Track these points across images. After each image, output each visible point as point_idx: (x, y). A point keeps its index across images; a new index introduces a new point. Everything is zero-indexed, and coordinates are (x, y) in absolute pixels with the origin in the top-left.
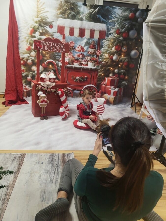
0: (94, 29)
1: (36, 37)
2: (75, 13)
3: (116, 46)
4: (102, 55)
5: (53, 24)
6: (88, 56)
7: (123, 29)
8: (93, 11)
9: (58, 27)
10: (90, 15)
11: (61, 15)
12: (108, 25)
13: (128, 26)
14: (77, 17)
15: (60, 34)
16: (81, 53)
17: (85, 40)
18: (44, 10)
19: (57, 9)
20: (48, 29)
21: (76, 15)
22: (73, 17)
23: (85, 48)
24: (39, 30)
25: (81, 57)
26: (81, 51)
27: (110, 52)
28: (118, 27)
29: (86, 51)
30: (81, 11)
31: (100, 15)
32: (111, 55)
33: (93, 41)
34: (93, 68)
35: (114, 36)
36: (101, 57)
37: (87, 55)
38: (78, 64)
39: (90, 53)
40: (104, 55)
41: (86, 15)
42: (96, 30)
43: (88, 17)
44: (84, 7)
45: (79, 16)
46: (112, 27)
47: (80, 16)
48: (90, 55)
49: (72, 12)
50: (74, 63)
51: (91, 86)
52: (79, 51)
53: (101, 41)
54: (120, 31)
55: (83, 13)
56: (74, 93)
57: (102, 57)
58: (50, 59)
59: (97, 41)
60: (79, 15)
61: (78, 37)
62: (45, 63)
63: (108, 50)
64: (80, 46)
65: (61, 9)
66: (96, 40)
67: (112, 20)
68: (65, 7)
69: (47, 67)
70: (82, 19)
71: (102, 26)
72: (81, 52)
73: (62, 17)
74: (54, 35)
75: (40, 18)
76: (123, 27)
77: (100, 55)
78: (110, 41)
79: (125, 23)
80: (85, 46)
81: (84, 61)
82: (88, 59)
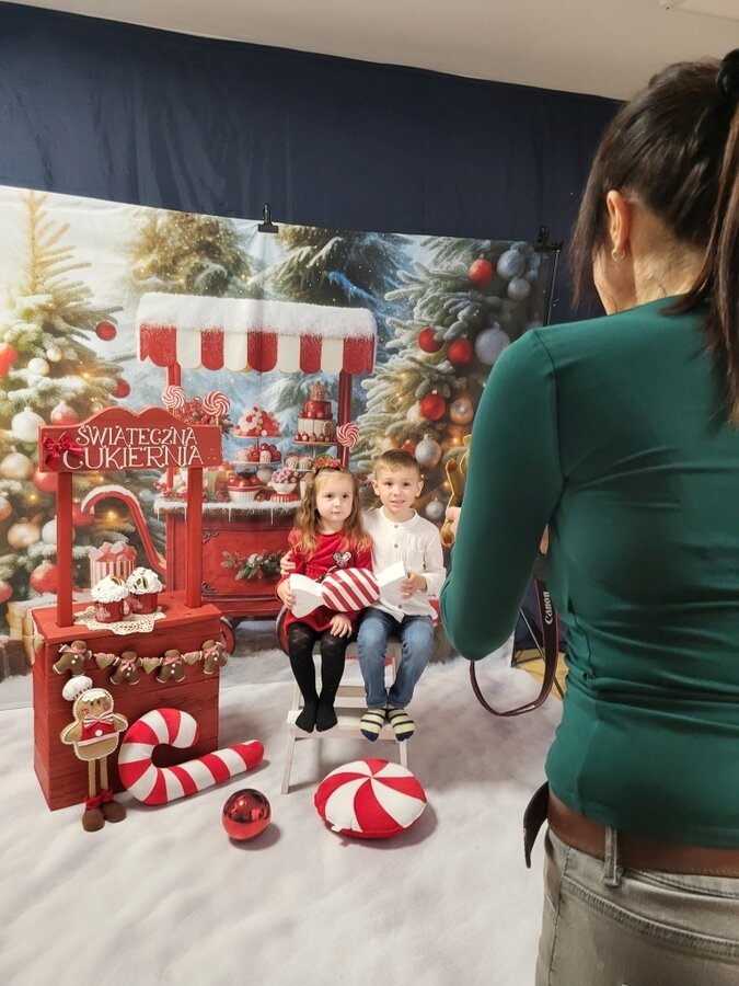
0: (317, 333)
1: (30, 383)
2: (223, 269)
3: (422, 399)
4: (364, 446)
5: (116, 322)
6: (299, 454)
7: (448, 326)
8: (308, 258)
9: (142, 331)
10: (296, 272)
11: (155, 279)
12: (379, 314)
13: (471, 313)
14: (234, 283)
15: (153, 365)
16: (262, 441)
17: (277, 383)
18: (69, 257)
19: (131, 252)
20: (92, 342)
21: (230, 274)
22: (218, 286)
23: (283, 418)
24: (45, 351)
25: (261, 459)
26: (265, 433)
27: (401, 428)
28: (427, 319)
29: (287, 433)
30: (251, 258)
31: (341, 271)
32: (404, 441)
33: (319, 383)
35: (413, 359)
36: (358, 452)
37: (291, 448)
38: (253, 494)
39: (305, 438)
40: (371, 444)
41: (276, 274)
42: (325, 335)
43: (286, 283)
44: (265, 238)
45: (246, 281)
46: (398, 320)
47: (251, 281)
48: (309, 449)
49: (207, 262)
50: (231, 493)
52: (252, 433)
53: (354, 383)
54: (435, 337)
55: (261, 266)
56: (237, 633)
57: (366, 453)
58: (105, 484)
59: (334, 386)
60: (243, 277)
61: (245, 370)
62: (79, 505)
63: (390, 422)
65: (155, 251)
66: (331, 381)
67: (396, 291)
68: (175, 242)
69: (92, 524)
70: (258, 294)
71: (356, 321)
72: (265, 439)
73: (158, 289)
74: (122, 370)
75: (49, 297)
76: (447, 318)
77: (356, 446)
78: (396, 380)
79: (455, 303)
80: (280, 409)
81: (279, 476)
82: (297, 467)
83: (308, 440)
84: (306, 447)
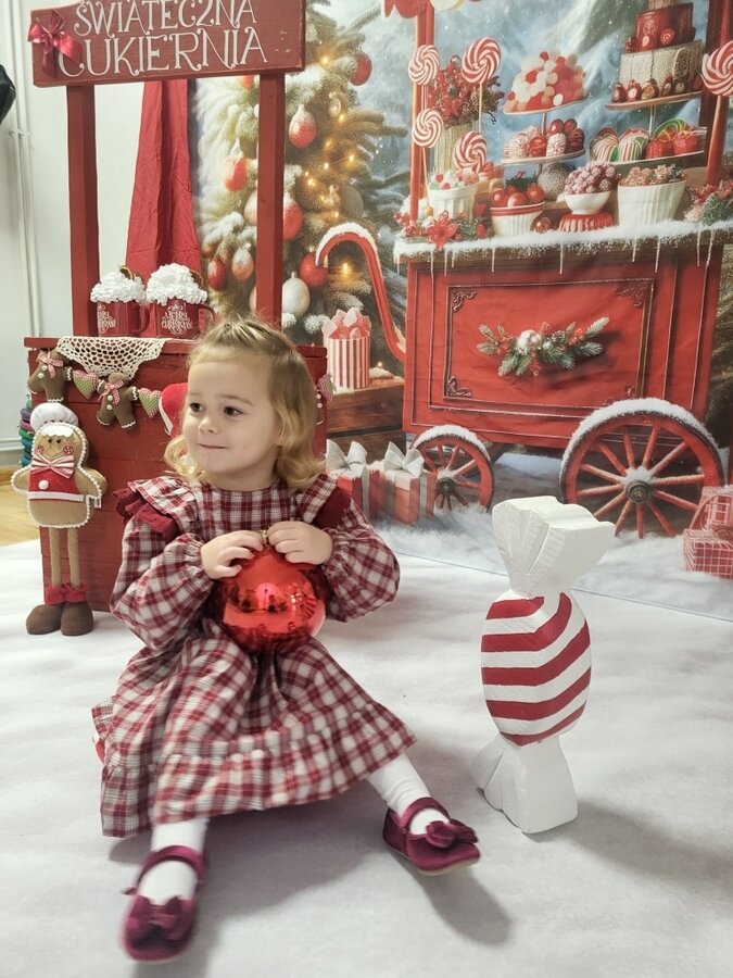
6: (618, 129)
15: (401, 20)
16: (553, 115)
23: (592, 64)
25: (550, 150)
26: (558, 99)
34: (670, 230)
37: (604, 119)
38: (529, 218)
39: (632, 93)
48: (641, 114)
50: (496, 219)
51: (655, 416)
52: (536, 103)
58: (341, 221)
62: (313, 254)
64: (545, 56)
69: (326, 283)
72: (557, 109)
74: (364, 39)
80: (590, 42)
81: (578, 180)
82: (614, 158)
83: (638, 97)
84: (634, 113)
